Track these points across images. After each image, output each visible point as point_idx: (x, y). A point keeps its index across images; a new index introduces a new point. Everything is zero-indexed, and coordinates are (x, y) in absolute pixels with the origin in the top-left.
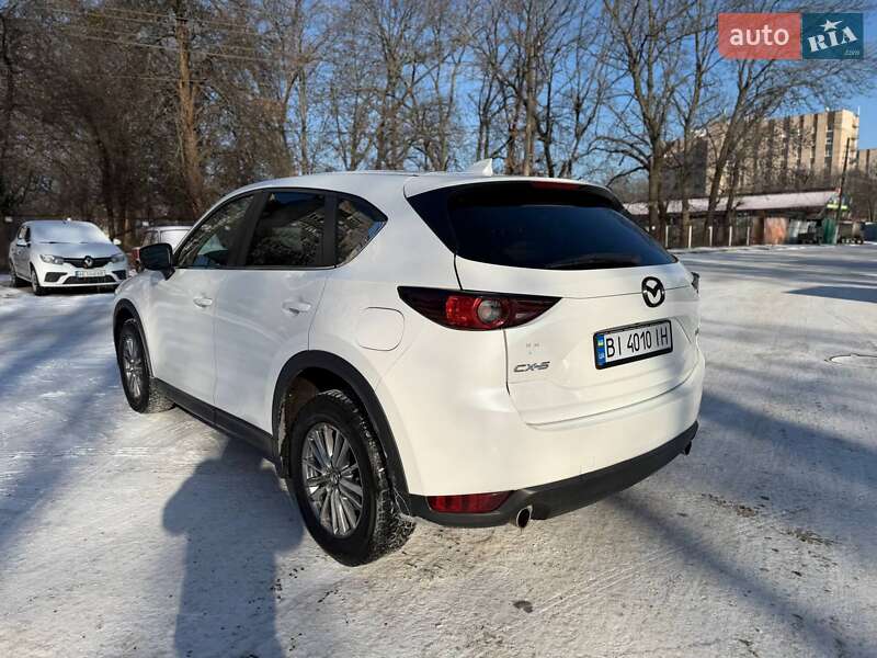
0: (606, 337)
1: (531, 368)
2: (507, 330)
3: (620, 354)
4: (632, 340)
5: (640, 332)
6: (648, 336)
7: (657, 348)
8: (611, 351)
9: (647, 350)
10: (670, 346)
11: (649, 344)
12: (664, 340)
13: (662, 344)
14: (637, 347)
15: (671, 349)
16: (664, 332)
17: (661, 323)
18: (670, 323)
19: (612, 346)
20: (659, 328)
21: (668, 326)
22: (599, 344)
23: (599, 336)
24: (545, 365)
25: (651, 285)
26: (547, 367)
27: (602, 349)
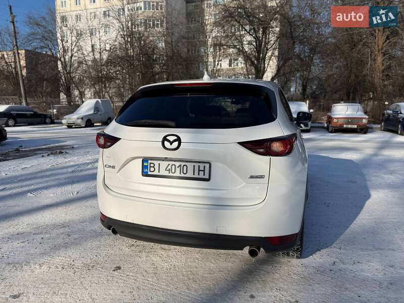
0: (150, 161)
1: (110, 166)
2: (104, 149)
3: (159, 172)
4: (170, 167)
5: (177, 164)
6: (185, 167)
7: (192, 176)
8: (152, 169)
9: (182, 175)
10: (208, 177)
11: (185, 172)
12: (201, 173)
13: (199, 175)
14: (173, 171)
15: (208, 180)
16: (202, 168)
17: (199, 162)
18: (210, 164)
19: (153, 167)
20: (197, 165)
21: (207, 166)
22: (145, 164)
23: (145, 160)
24: (113, 167)
25: (171, 138)
26: (114, 168)
27: (147, 167)
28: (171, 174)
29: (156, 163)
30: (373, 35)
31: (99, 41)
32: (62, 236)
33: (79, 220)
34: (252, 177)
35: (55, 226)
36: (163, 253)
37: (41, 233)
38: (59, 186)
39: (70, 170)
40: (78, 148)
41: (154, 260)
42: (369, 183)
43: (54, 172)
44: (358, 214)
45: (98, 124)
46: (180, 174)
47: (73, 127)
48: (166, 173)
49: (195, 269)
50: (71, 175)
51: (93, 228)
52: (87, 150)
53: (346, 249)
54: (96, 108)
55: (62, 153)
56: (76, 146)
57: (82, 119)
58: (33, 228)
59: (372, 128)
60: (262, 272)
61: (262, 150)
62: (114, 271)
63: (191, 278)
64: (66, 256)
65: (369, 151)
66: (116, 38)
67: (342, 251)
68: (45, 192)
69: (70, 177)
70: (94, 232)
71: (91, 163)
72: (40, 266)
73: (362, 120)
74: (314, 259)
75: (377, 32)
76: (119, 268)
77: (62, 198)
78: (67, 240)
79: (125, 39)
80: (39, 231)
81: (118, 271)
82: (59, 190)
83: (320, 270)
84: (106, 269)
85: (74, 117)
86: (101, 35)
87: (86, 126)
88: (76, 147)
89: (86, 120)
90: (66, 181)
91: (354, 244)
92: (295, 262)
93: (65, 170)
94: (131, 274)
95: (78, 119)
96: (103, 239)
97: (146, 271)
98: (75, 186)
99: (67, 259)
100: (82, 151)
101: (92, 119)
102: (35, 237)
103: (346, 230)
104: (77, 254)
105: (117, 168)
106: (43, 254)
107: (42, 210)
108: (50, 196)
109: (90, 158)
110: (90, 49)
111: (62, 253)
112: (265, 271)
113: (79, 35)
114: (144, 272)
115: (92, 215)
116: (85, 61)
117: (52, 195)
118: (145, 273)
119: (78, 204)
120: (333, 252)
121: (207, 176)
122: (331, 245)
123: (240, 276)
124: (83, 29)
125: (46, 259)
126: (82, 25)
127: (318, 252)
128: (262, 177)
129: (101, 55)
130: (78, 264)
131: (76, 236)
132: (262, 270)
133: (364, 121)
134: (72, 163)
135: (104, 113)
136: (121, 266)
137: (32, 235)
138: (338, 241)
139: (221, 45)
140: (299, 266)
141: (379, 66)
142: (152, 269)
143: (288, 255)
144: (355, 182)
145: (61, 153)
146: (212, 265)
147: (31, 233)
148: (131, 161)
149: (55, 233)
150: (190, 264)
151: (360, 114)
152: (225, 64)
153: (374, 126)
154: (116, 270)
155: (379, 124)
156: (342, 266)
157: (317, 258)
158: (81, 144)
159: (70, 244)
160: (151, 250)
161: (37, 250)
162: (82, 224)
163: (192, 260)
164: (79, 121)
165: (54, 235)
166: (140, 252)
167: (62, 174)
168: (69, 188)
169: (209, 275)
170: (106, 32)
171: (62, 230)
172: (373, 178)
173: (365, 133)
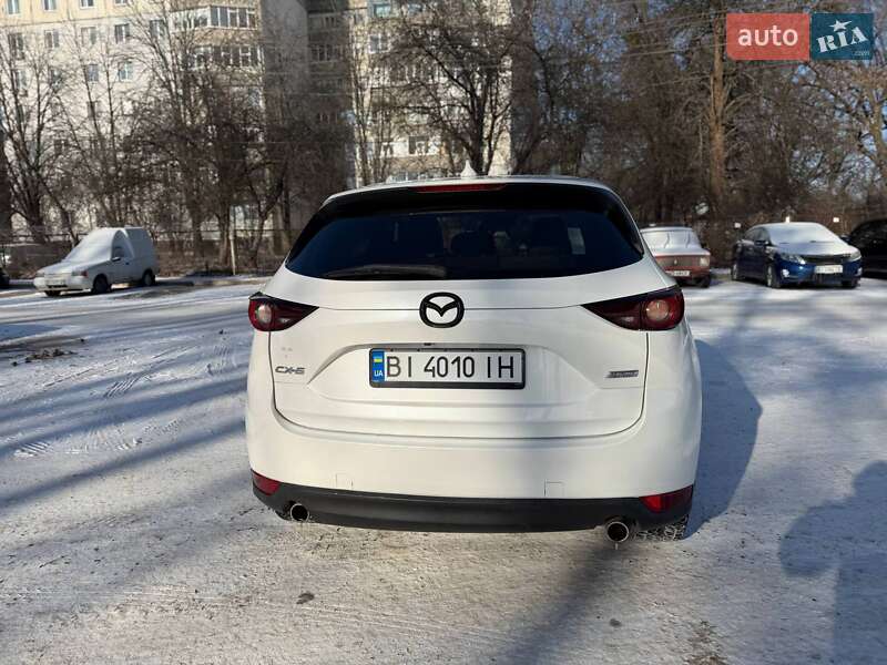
0: (387, 354)
1: (289, 370)
2: (273, 333)
3: (410, 375)
4: (434, 363)
5: (451, 356)
6: (469, 362)
7: (485, 379)
8: (394, 370)
9: (463, 379)
10: (520, 381)
11: (469, 372)
12: (506, 372)
13: (500, 376)
14: (443, 372)
15: (521, 386)
16: (506, 362)
17: (501, 350)
18: (524, 353)
19: (397, 365)
20: (494, 356)
21: (518, 356)
22: (377, 360)
23: (376, 351)
24: (300, 371)
25: (441, 302)
26: (303, 373)
27: (381, 366)
28: (438, 379)
29: (403, 356)
30: (702, 88)
31: (107, 94)
32: (143, 540)
33: (168, 501)
34: (614, 375)
35: (116, 520)
36: (393, 556)
37: (87, 539)
38: (86, 431)
39: (97, 392)
40: (96, 342)
41: (380, 571)
42: (749, 384)
43: (60, 398)
44: (752, 444)
45: (120, 286)
46: (459, 376)
47: (62, 293)
48: (428, 377)
49: (475, 582)
50: (105, 403)
51: (208, 517)
52: (121, 346)
53: (754, 514)
54: (117, 248)
55: (62, 354)
56: (89, 337)
57: (84, 274)
58: (64, 529)
59: (715, 276)
60: (615, 574)
61: (629, 319)
62: (300, 603)
63: (476, 599)
64: (173, 583)
65: (728, 322)
66: (150, 87)
67: (750, 518)
68: (57, 444)
69: (106, 409)
70: (216, 524)
71: (142, 374)
72: (122, 609)
73: (699, 261)
74: (704, 538)
75: (712, 82)
76: (311, 596)
77: (104, 458)
78: (160, 548)
79: (170, 90)
80: (80, 534)
81: (311, 602)
82: (92, 439)
83: (723, 559)
84: (282, 602)
85: (63, 272)
86: (111, 79)
87: (94, 292)
88: (90, 341)
89: (93, 276)
90: (97, 417)
91: (767, 503)
92: (669, 546)
93: (85, 394)
94: (342, 606)
95: (74, 274)
96: (243, 537)
97: (372, 596)
98: (125, 427)
99: (178, 589)
100: (109, 348)
101: (108, 276)
102: (76, 547)
103: (741, 476)
104: (198, 576)
105: (308, 373)
106: (116, 584)
107: (65, 486)
108: (73, 453)
109: (134, 362)
110: (85, 113)
111: (160, 575)
112: (619, 571)
113: (57, 80)
114: (368, 599)
115: (195, 490)
116: (75, 140)
117: (77, 452)
118: (373, 602)
119: (150, 468)
120: (733, 520)
121: (517, 379)
122: (725, 509)
123: (574, 586)
124: (67, 66)
125: (128, 594)
126: (62, 57)
127: (706, 523)
128: (633, 373)
129: (113, 127)
130: (210, 596)
131: (177, 537)
132: (613, 570)
133: (704, 262)
134: (96, 377)
135: (136, 260)
136: (312, 592)
137: (68, 545)
138: (734, 500)
139: (394, 106)
140: (680, 554)
141: (718, 150)
142: (385, 591)
143: (660, 533)
144: (722, 384)
145: (58, 354)
146: (509, 570)
147: (61, 540)
148: (341, 355)
149: (122, 534)
150: (460, 571)
151: (693, 248)
152: (400, 148)
153: (718, 272)
154: (305, 601)
155: (726, 267)
156: (760, 547)
157: (706, 536)
158: (101, 333)
159: (172, 555)
160: (363, 552)
161: (95, 576)
162: (179, 510)
163: (462, 564)
164: (78, 280)
165: (121, 539)
166: (341, 558)
167: (83, 401)
168: (111, 433)
169: (511, 591)
170: (121, 73)
171: (136, 528)
172: (754, 374)
173: (706, 286)
